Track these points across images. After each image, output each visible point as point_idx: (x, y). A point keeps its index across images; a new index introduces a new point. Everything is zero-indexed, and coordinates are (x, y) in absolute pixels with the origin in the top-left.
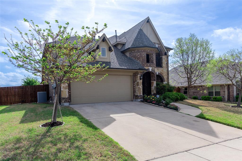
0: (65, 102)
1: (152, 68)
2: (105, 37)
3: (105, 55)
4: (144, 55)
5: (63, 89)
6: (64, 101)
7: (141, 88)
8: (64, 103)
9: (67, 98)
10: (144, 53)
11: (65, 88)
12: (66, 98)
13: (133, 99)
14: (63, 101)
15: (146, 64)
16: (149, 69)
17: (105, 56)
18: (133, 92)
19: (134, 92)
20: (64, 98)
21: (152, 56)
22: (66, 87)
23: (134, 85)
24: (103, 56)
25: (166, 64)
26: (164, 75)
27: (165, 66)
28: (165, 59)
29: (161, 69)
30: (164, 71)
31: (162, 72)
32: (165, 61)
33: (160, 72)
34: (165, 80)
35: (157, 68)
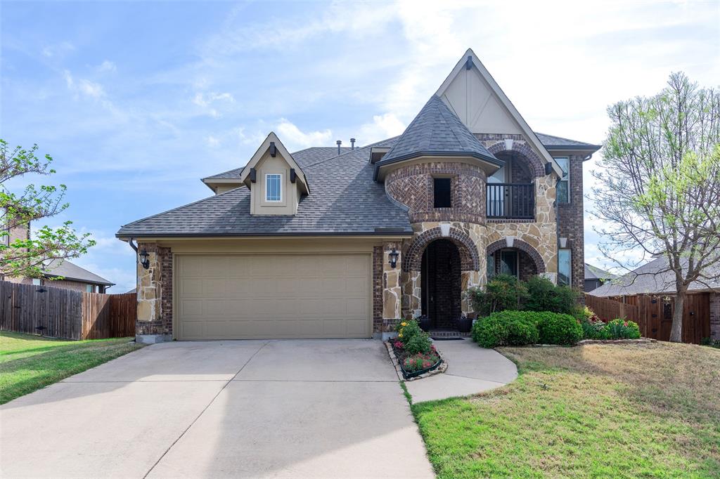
0: (144, 334)
1: (454, 225)
2: (274, 143)
3: (279, 195)
4: (424, 182)
5: (143, 299)
6: (143, 330)
7: (395, 294)
8: (141, 336)
9: (151, 323)
10: (422, 176)
11: (147, 294)
12: (149, 322)
13: (374, 331)
14: (141, 331)
15: (427, 213)
16: (439, 229)
17: (279, 199)
18: (374, 309)
19: (378, 307)
20: (144, 323)
21: (457, 183)
22: (150, 291)
23: (378, 284)
24: (272, 199)
25: (550, 206)
26: (540, 246)
27: (548, 213)
28: (549, 188)
29: (527, 226)
30: (541, 234)
31: (532, 235)
32: (546, 195)
33: (524, 237)
34: (546, 265)
35: (509, 224)
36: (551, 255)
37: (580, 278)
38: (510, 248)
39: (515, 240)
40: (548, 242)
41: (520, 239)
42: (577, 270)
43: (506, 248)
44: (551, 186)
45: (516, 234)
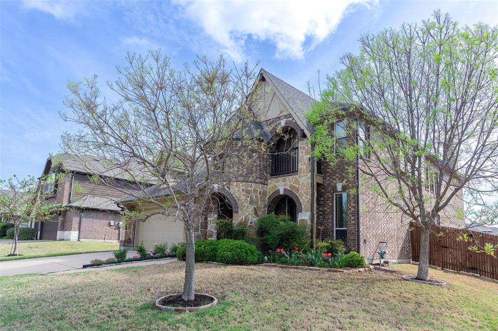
25: (307, 161)
26: (300, 192)
27: (305, 167)
28: (307, 148)
29: (293, 178)
30: (301, 183)
31: (295, 185)
32: (304, 154)
33: (291, 186)
34: (303, 207)
35: (282, 178)
36: (306, 198)
37: (352, 216)
38: (282, 195)
39: (285, 189)
40: (304, 188)
41: (288, 188)
42: (350, 209)
43: (280, 195)
44: (308, 146)
45: (286, 185)
